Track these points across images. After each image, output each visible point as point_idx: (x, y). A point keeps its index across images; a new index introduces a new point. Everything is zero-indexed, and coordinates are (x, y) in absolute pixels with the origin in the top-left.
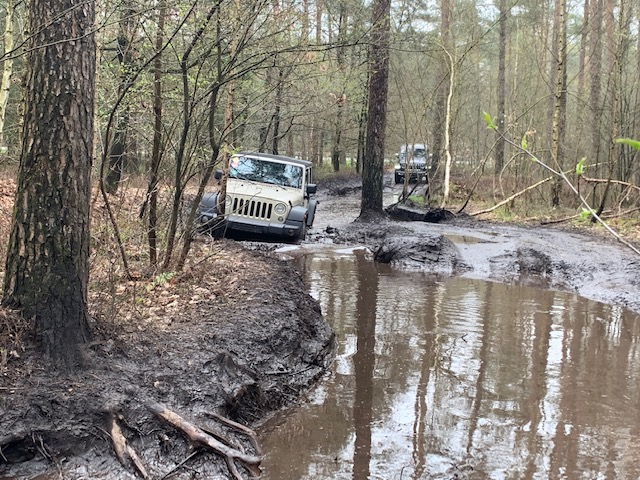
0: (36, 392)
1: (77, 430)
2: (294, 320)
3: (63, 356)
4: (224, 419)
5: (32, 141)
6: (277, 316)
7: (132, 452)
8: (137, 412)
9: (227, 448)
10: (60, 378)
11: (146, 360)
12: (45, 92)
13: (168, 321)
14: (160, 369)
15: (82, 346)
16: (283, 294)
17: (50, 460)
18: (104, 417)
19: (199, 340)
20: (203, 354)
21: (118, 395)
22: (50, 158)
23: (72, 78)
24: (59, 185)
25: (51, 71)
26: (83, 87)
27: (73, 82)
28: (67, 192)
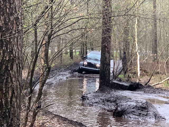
22: (4, 92)
23: (14, 51)
24: (8, 106)
25: (4, 48)
26: (18, 54)
27: (14, 53)
28: (12, 109)
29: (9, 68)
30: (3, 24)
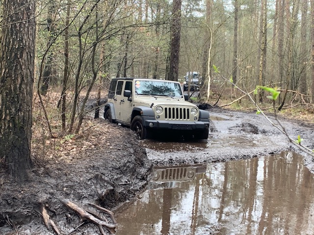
0: (5, 193)
1: (25, 212)
2: (133, 158)
3: (19, 175)
4: (98, 206)
5: (4, 70)
6: (125, 156)
7: (52, 223)
8: (55, 203)
9: (99, 220)
10: (17, 186)
11: (60, 178)
12: (11, 46)
13: (71, 158)
14: (67, 182)
15: (28, 171)
16: (127, 145)
17: (12, 227)
18: (39, 206)
19: (86, 168)
20: (88, 174)
21: (46, 195)
22: (13, 78)
23: (24, 40)
24: (17, 92)
25: (14, 36)
28: (21, 95)
29: (19, 56)
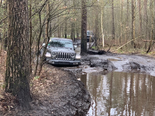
3: (26, 107)
5: (12, 42)
6: (75, 88)
10: (26, 113)
15: (30, 103)
20: (62, 102)
22: (18, 47)
23: (23, 22)
24: (21, 55)
25: (17, 21)
26: (26, 25)
27: (24, 23)
28: (24, 57)
29: (21, 33)
30: (16, 6)
